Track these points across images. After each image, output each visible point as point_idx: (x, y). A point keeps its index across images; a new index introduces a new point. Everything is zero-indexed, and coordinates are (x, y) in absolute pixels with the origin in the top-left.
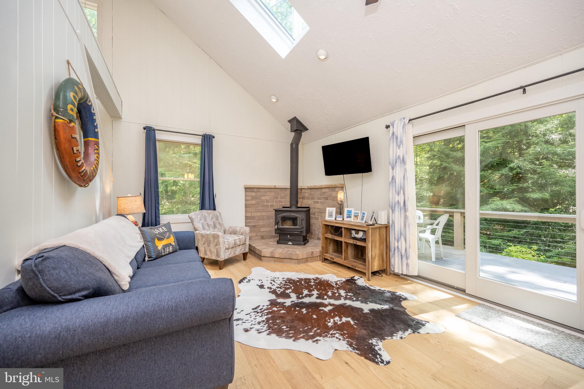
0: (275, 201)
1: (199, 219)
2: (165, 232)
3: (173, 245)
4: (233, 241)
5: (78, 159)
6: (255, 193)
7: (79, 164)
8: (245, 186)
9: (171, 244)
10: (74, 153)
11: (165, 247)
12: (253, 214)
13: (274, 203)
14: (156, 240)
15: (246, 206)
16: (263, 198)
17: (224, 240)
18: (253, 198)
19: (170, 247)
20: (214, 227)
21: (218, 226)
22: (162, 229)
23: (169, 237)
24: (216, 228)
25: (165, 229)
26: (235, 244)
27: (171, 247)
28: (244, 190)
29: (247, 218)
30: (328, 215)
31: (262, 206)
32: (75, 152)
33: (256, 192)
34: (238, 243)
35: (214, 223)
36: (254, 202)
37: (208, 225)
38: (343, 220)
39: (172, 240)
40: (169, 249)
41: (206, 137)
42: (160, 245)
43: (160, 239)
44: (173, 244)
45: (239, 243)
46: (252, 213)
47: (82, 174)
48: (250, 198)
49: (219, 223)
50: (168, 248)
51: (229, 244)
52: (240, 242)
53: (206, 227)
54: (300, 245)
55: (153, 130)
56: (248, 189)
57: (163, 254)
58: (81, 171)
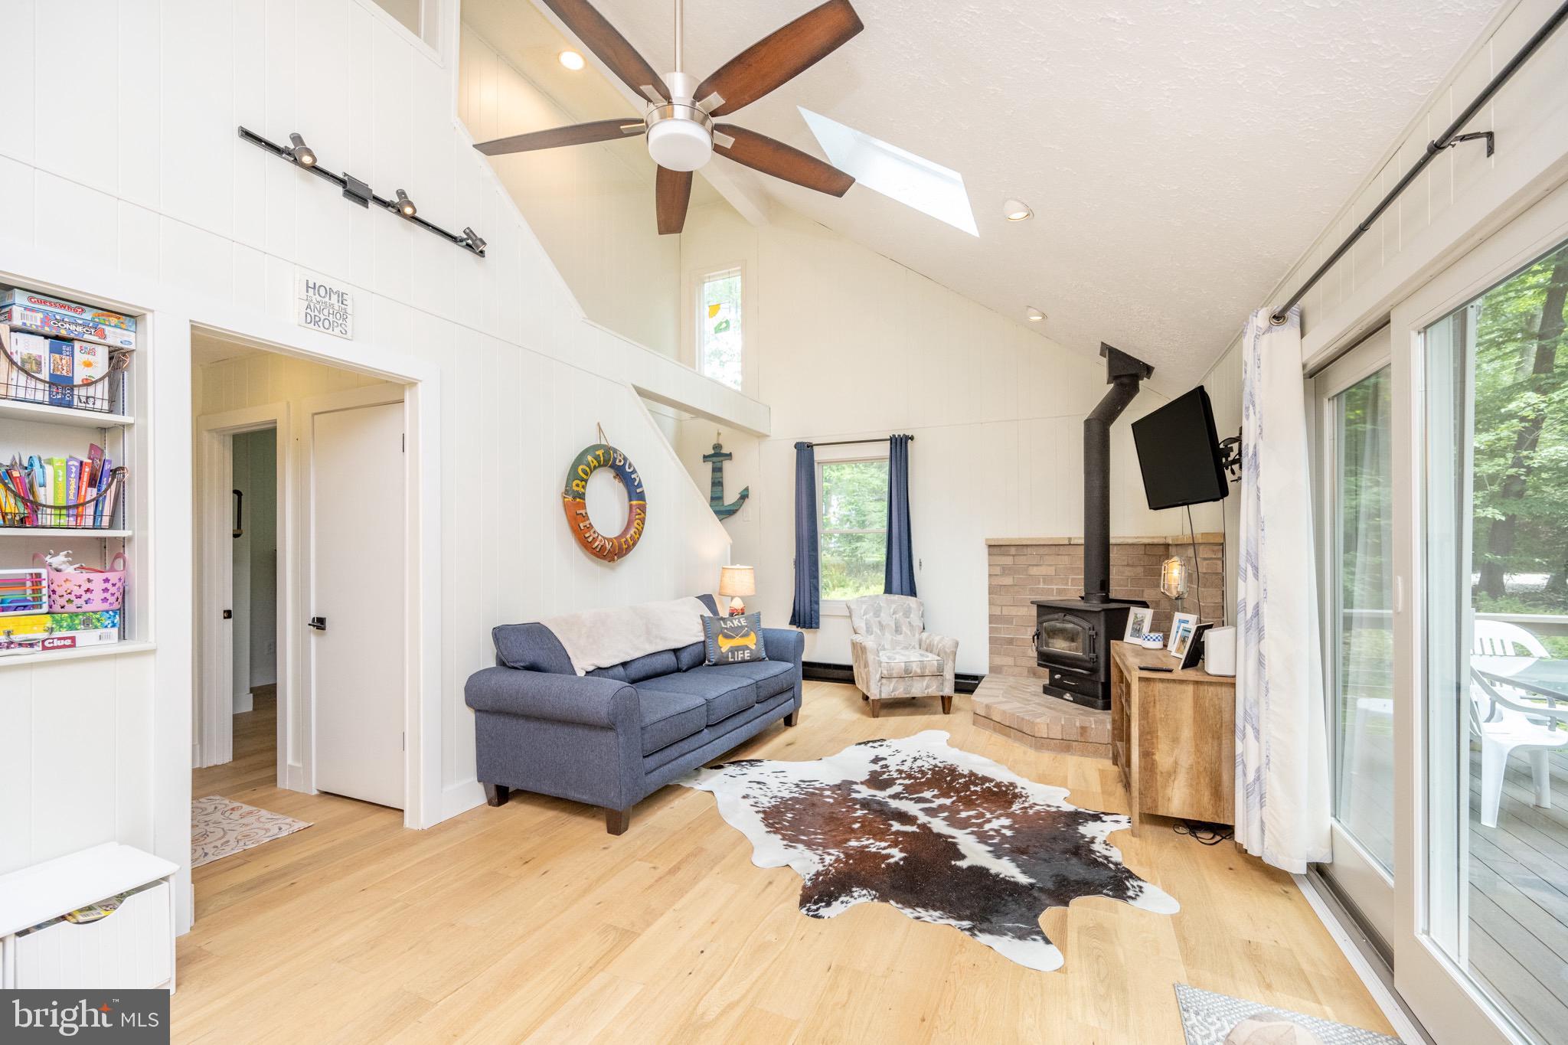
0: (1073, 579)
1: (862, 611)
2: (742, 627)
3: (751, 649)
4: (903, 664)
5: (587, 535)
6: (1012, 557)
7: (590, 539)
8: (987, 540)
9: (747, 648)
10: (581, 530)
11: (734, 650)
12: (1006, 611)
13: (1067, 584)
14: (720, 637)
15: (993, 590)
16: (1034, 571)
17: (877, 658)
18: (1006, 570)
19: (746, 652)
20: (896, 631)
21: (905, 629)
22: (740, 622)
23: (746, 635)
24: (901, 634)
25: (742, 622)
26: (907, 671)
27: (748, 651)
28: (986, 551)
29: (993, 619)
30: (1133, 628)
31: (1032, 590)
32: (582, 528)
33: (1014, 556)
34: (916, 668)
35: (896, 624)
36: (1008, 581)
37: (882, 627)
38: (1165, 646)
39: (752, 642)
40: (744, 653)
41: (893, 441)
42: (725, 645)
43: (727, 637)
44: (753, 647)
45: (919, 671)
46: (1004, 608)
47: (598, 550)
48: (998, 570)
49: (910, 623)
50: (742, 652)
51: (890, 669)
52: (923, 668)
53: (876, 629)
54: (1093, 706)
55: (808, 447)
56: (996, 548)
57: (731, 660)
58: (594, 547)
